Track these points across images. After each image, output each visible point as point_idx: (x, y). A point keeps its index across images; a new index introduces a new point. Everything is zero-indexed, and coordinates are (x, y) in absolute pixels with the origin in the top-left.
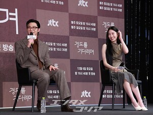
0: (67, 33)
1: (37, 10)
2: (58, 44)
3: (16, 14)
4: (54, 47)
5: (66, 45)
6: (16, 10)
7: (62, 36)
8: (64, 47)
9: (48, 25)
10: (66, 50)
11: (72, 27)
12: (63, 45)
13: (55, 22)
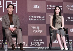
0: (45, 11)
1: (28, 1)
2: (39, 17)
3: (16, 3)
4: (37, 18)
5: (44, 17)
6: (16, 1)
7: (42, 13)
8: (43, 18)
9: (34, 8)
10: (44, 20)
11: (48, 8)
12: (42, 17)
13: (38, 6)
